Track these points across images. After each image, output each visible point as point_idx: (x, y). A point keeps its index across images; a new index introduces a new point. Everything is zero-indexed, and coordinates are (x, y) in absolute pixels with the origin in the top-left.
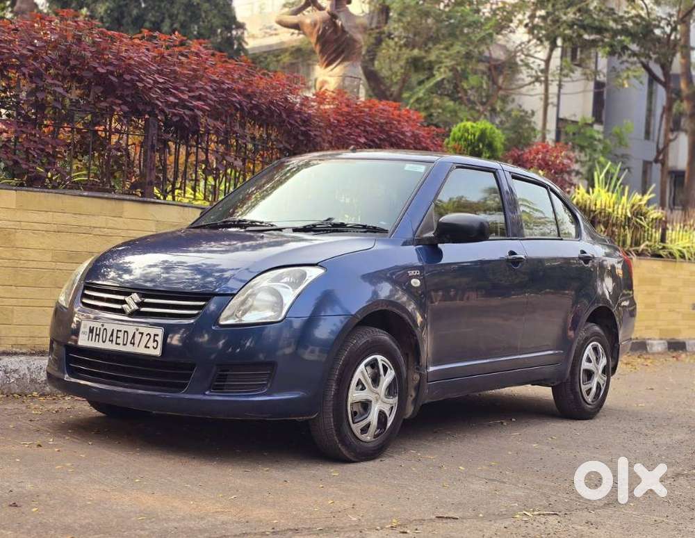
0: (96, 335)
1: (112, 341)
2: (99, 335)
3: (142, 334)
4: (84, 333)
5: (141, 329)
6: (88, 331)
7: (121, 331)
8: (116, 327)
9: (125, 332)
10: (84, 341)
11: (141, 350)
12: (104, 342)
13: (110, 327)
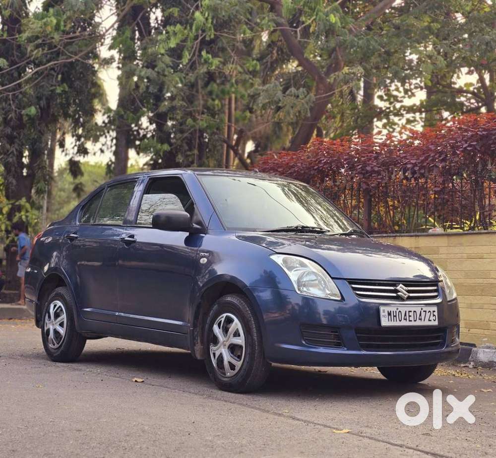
0: (394, 316)
1: (406, 319)
2: (396, 316)
3: (425, 311)
4: (384, 316)
5: (425, 309)
6: (387, 314)
7: (411, 311)
8: (408, 309)
9: (414, 311)
10: (385, 322)
11: (426, 323)
12: (400, 321)
13: (403, 310)
